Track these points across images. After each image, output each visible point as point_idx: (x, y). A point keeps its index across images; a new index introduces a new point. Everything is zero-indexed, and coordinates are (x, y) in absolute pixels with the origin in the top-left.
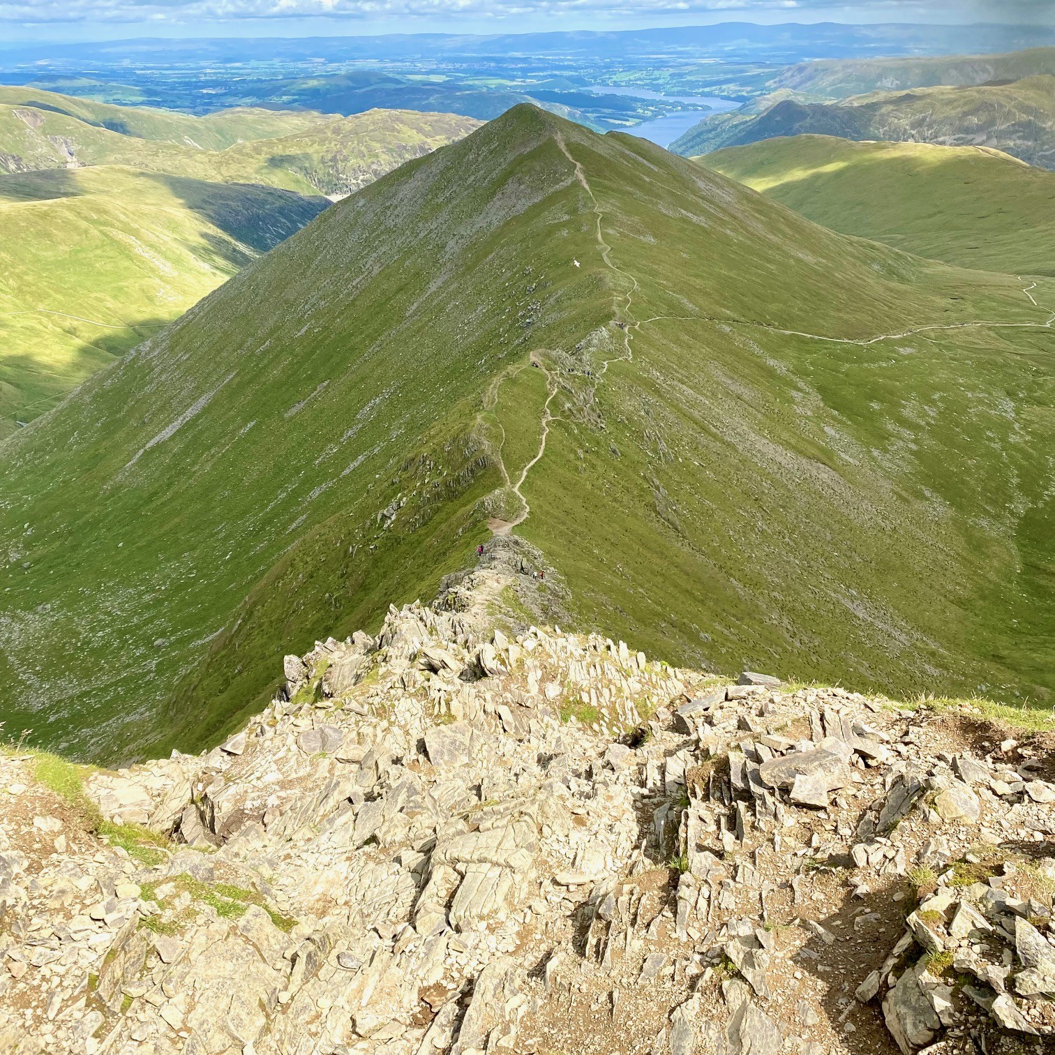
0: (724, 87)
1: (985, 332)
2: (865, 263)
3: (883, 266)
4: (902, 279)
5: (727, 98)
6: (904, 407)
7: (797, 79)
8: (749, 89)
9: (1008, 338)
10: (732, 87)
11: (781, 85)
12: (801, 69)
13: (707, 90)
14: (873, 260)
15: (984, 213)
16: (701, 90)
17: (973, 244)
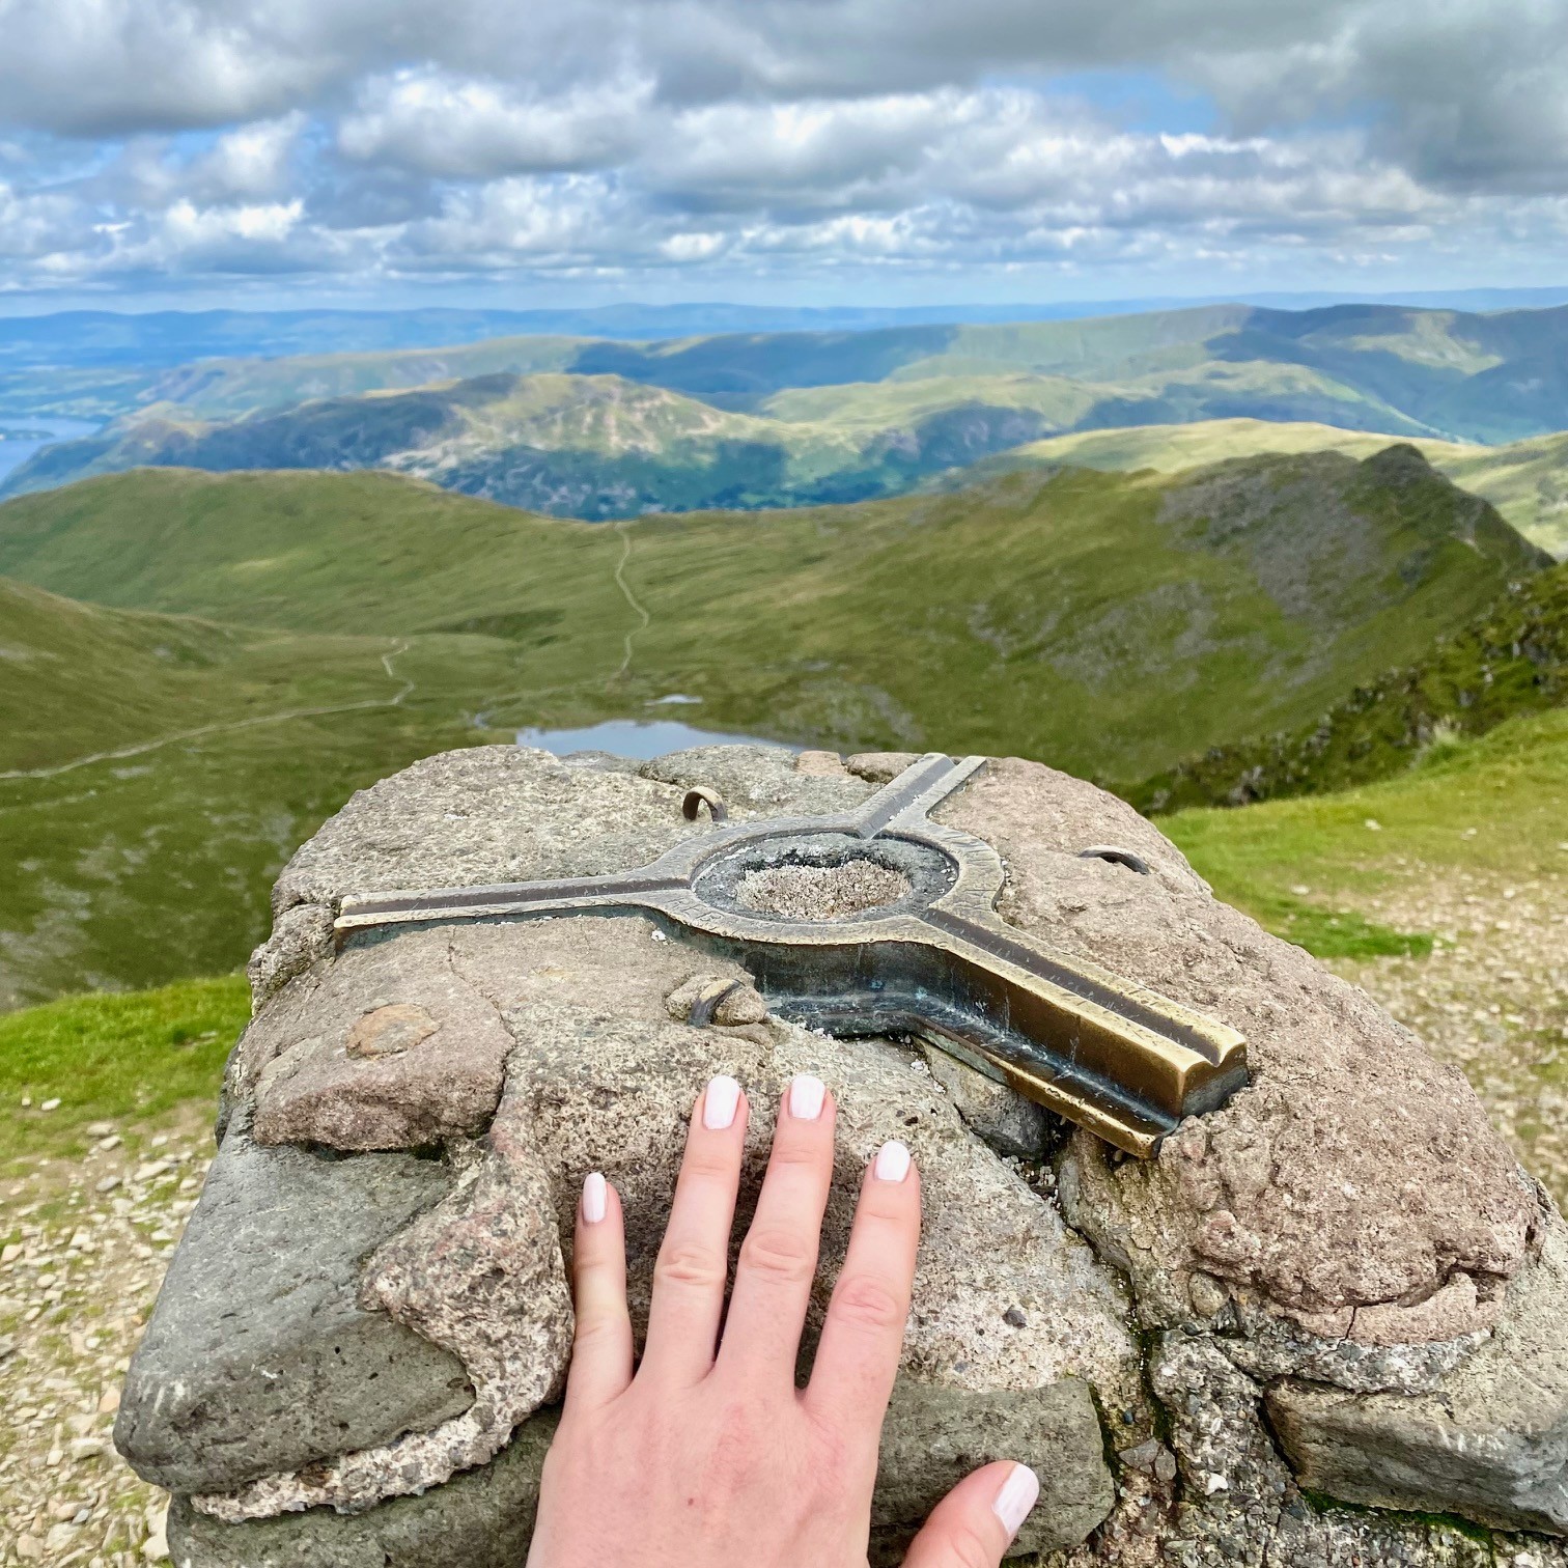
0: (73, 403)
1: (302, 723)
2: (140, 649)
3: (172, 649)
4: (203, 664)
5: (79, 419)
6: (84, 858)
7: (183, 387)
8: (112, 404)
9: (332, 727)
10: (90, 402)
11: (160, 396)
12: (186, 374)
13: (46, 408)
14: (157, 643)
15: (387, 556)
16: (35, 409)
17: (371, 599)
